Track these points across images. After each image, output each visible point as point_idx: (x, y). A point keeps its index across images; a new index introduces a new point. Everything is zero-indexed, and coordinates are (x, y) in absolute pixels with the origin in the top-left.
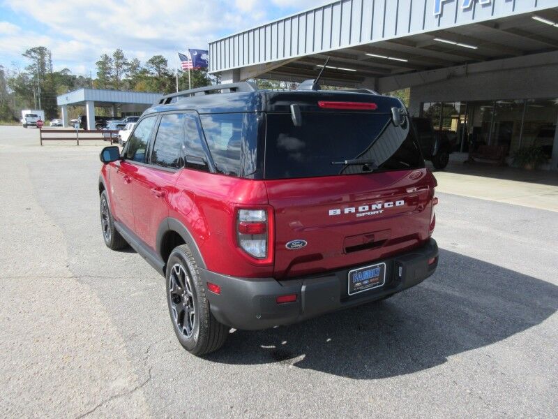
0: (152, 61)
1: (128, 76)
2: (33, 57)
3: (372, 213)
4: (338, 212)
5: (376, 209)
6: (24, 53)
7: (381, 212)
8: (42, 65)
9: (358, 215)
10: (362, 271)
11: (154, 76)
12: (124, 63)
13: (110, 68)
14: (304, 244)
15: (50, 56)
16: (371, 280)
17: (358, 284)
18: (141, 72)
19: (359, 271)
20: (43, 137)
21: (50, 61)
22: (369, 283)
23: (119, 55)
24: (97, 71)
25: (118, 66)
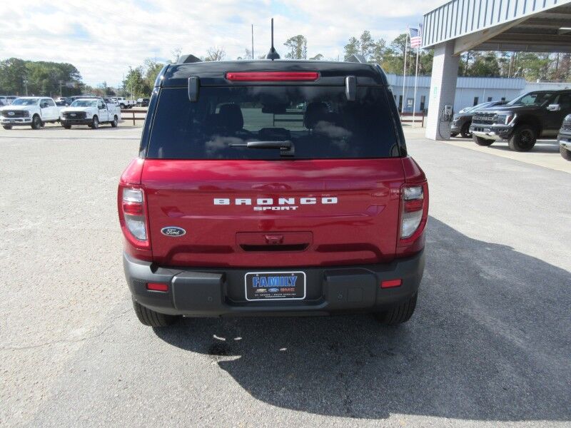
0: (398, 40)
1: (372, 58)
2: (292, 45)
3: (279, 208)
4: (226, 202)
5: (286, 205)
6: (285, 42)
7: (294, 208)
8: (299, 52)
9: (255, 208)
10: (267, 276)
11: (398, 55)
12: (371, 45)
13: (357, 51)
14: (181, 232)
15: (305, 45)
16: (283, 290)
17: (262, 290)
18: (385, 53)
19: (260, 275)
20: (276, 118)
21: (305, 48)
22: (279, 292)
23: (366, 37)
24: (345, 54)
25: (364, 48)
